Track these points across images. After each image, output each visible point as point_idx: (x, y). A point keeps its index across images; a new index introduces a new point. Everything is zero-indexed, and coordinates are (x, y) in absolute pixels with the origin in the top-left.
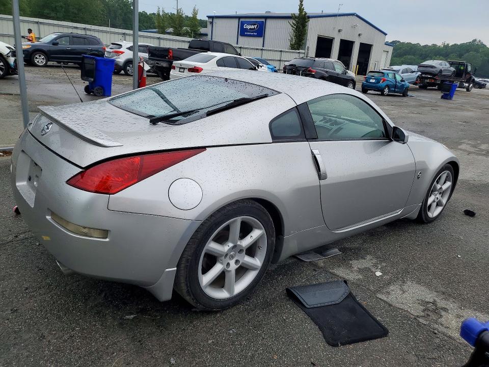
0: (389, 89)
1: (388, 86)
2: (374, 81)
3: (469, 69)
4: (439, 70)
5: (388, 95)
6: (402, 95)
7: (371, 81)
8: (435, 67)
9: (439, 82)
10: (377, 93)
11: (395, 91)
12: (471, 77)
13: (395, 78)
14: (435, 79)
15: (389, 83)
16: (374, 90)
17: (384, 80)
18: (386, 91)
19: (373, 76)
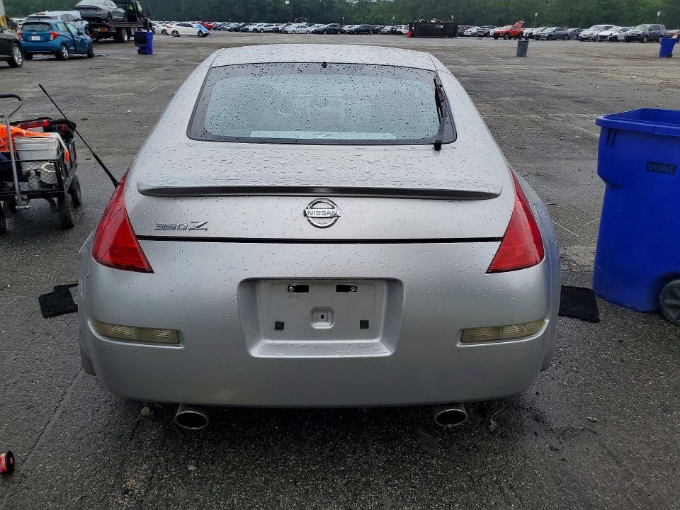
0: (67, 49)
1: (64, 44)
2: (38, 38)
3: (140, 9)
4: (107, 13)
5: (71, 58)
6: (86, 55)
7: (33, 38)
8: (100, 9)
9: (114, 31)
10: (50, 57)
11: (76, 51)
12: (146, 21)
13: (68, 30)
14: (108, 27)
15: (65, 39)
16: (43, 54)
17: (56, 36)
18: (65, 51)
19: (34, 31)
